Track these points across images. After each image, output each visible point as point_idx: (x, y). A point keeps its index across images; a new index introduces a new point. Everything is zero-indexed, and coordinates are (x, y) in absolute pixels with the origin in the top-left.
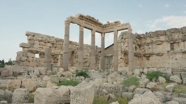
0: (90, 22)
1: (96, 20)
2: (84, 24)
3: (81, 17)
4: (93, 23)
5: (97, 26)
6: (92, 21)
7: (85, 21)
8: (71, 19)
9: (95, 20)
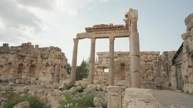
0: (102, 31)
1: (109, 25)
2: (94, 35)
3: (89, 30)
4: (108, 30)
5: (116, 31)
6: (105, 28)
7: (96, 32)
8: (78, 36)
9: (107, 25)
